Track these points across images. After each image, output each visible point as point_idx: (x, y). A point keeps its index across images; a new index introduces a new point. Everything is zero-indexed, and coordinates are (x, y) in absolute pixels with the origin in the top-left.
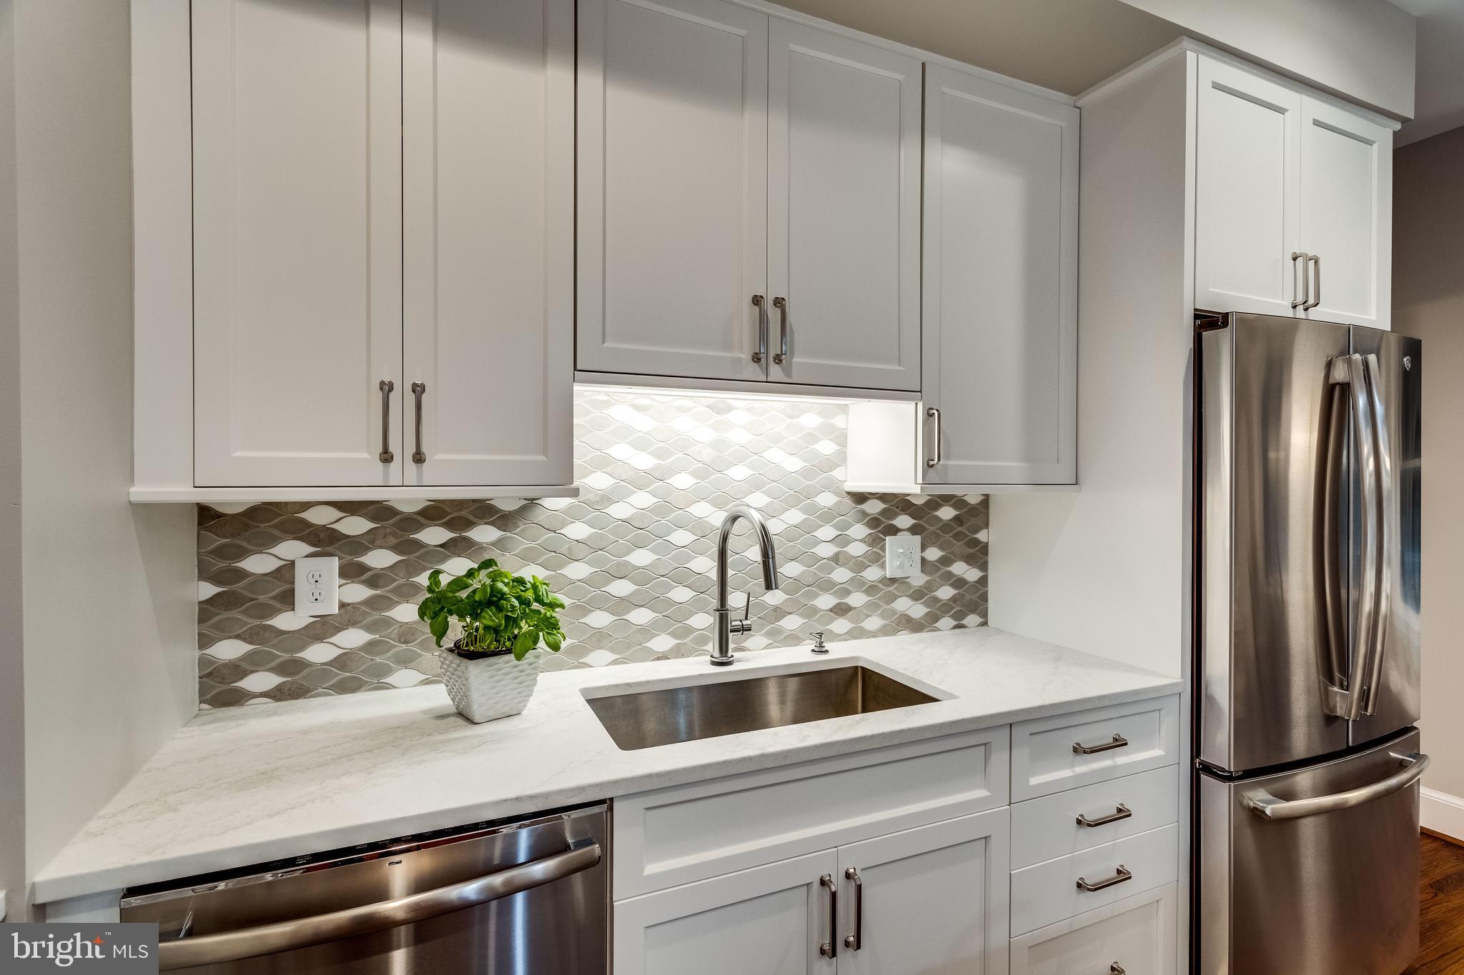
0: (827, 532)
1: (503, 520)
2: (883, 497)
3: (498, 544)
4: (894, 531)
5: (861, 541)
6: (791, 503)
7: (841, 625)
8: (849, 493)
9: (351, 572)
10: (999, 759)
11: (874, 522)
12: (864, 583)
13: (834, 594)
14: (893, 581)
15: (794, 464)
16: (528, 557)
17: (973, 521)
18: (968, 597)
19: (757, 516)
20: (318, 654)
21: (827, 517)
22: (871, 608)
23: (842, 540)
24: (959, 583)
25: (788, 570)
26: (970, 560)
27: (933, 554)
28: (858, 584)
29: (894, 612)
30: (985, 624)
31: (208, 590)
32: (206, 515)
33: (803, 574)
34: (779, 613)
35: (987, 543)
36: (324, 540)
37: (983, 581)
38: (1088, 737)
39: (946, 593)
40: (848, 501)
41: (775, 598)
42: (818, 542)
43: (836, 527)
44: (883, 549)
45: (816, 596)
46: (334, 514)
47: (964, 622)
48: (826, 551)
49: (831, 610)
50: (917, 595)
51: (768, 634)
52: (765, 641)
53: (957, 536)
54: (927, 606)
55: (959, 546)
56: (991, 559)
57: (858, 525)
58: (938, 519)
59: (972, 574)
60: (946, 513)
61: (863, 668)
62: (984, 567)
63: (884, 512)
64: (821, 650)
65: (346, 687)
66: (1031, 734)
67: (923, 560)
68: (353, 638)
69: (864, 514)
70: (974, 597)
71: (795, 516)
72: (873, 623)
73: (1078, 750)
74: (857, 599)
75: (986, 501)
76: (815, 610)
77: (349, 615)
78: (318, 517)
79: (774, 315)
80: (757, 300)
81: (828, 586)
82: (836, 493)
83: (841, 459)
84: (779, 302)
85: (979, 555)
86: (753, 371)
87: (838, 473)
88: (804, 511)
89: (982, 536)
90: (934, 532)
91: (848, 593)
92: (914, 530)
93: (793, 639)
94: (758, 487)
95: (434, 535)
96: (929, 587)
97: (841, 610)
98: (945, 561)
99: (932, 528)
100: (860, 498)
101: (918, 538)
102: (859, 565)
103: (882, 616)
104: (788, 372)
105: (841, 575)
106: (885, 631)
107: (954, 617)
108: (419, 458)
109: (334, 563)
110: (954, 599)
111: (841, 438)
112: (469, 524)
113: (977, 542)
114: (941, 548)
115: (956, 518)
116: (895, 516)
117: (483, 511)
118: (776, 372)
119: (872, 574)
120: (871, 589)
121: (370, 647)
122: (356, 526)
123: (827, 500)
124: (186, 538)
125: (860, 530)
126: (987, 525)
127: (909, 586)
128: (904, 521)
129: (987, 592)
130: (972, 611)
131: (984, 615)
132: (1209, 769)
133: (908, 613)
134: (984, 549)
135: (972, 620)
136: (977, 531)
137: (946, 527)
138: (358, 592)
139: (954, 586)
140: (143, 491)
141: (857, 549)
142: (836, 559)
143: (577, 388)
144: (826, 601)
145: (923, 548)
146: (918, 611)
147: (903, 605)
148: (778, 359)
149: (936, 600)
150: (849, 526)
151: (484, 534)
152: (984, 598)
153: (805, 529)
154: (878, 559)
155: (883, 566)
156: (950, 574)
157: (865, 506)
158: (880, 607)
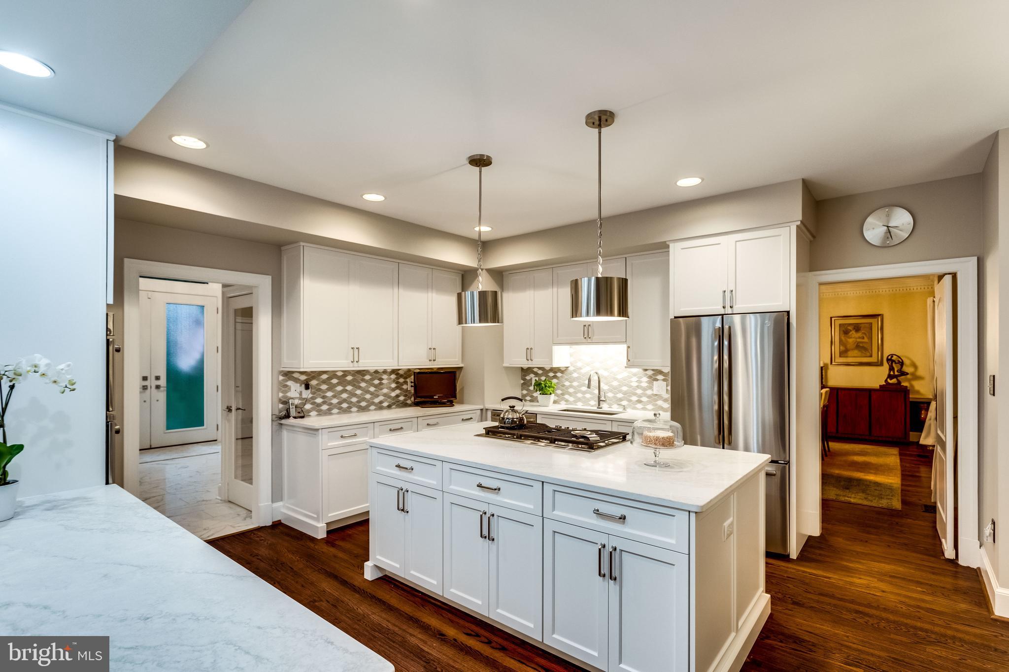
0: (635, 379)
1: (562, 372)
3: (561, 377)
4: (657, 380)
5: (646, 382)
7: (639, 406)
11: (650, 377)
12: (646, 395)
14: (656, 395)
16: (567, 380)
22: (649, 402)
23: (639, 381)
28: (645, 395)
29: (657, 405)
31: (522, 382)
32: (522, 369)
34: (621, 400)
36: (534, 374)
40: (641, 370)
41: (620, 395)
42: (631, 382)
43: (637, 377)
44: (653, 385)
45: (632, 396)
46: (531, 369)
48: (634, 384)
49: (637, 401)
50: (665, 400)
54: (669, 405)
63: (653, 374)
67: (666, 390)
69: (647, 374)
72: (649, 407)
74: (644, 399)
78: (535, 370)
79: (589, 329)
81: (635, 394)
84: (590, 325)
86: (584, 341)
91: (641, 397)
92: (664, 380)
95: (551, 374)
97: (639, 401)
100: (645, 370)
101: (665, 383)
102: (644, 389)
103: (653, 405)
104: (592, 340)
105: (639, 391)
116: (657, 375)
118: (589, 340)
119: (649, 392)
120: (649, 397)
122: (540, 372)
123: (635, 370)
124: (519, 373)
125: (645, 379)
127: (662, 397)
128: (660, 377)
133: (662, 406)
140: (505, 365)
141: (644, 385)
142: (637, 386)
143: (553, 347)
144: (634, 398)
147: (660, 403)
150: (641, 378)
151: (559, 374)
154: (651, 388)
155: (653, 390)
157: (647, 372)
158: (652, 402)
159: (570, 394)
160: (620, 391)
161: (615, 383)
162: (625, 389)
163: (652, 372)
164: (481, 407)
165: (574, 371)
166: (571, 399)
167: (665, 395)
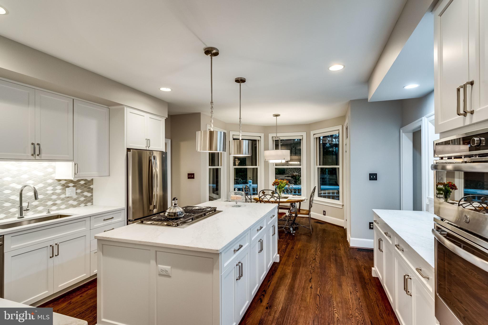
0: (50, 188)
2: (65, 180)
4: (68, 187)
5: (59, 189)
6: (41, 182)
7: (54, 208)
8: (56, 179)
10: (88, 223)
11: (63, 185)
12: (60, 198)
13: (52, 201)
14: (68, 197)
15: (41, 174)
17: (89, 184)
18: (88, 199)
19: (32, 186)
21: (50, 185)
22: (62, 204)
23: (54, 189)
24: (86, 196)
25: (40, 197)
26: (88, 192)
27: (79, 191)
28: (59, 199)
29: (69, 204)
30: (93, 204)
33: (44, 197)
34: (36, 206)
35: (93, 188)
37: (92, 196)
38: (106, 218)
39: (82, 199)
40: (56, 181)
41: (36, 203)
42: (47, 190)
43: (53, 187)
44: (66, 191)
45: (47, 202)
47: (87, 204)
48: (50, 192)
49: (51, 205)
50: (75, 200)
51: (33, 212)
52: (33, 213)
53: (85, 187)
54: (78, 202)
55: (85, 189)
56: (94, 191)
57: (59, 186)
58: (80, 184)
59: (89, 195)
60: (82, 182)
61: (60, 215)
62: (92, 193)
63: (66, 183)
64: (49, 212)
66: (95, 218)
67: (76, 192)
69: (61, 184)
70: (90, 199)
71: (41, 185)
72: (63, 206)
73: (104, 220)
74: (59, 202)
75: (92, 180)
76: (47, 205)
79: (37, 147)
80: (33, 144)
81: (50, 200)
82: (52, 180)
83: (54, 172)
84: (38, 144)
85: (91, 190)
86: (32, 158)
87: (53, 175)
88: (44, 184)
89: (91, 187)
90: (79, 186)
91: (56, 201)
92: (74, 186)
93: (40, 212)
94: (30, 179)
96: (78, 198)
97: (54, 204)
98: (82, 192)
99: (78, 186)
100: (60, 180)
101: (75, 188)
102: (59, 195)
103: (66, 205)
104: (41, 157)
105: (54, 197)
106: (66, 208)
107: (84, 204)
110: (84, 200)
111: (54, 168)
113: (90, 188)
114: (81, 189)
115: (85, 183)
116: (69, 183)
118: (37, 157)
119: (63, 196)
120: (63, 199)
123: (50, 181)
125: (59, 187)
126: (93, 184)
127: (73, 198)
128: (71, 185)
129: (93, 198)
130: (89, 202)
131: (92, 203)
132: (129, 220)
133: (72, 204)
134: (92, 189)
135: (89, 204)
136: (90, 186)
137: (82, 185)
139: (84, 197)
141: (58, 191)
142: (53, 194)
144: (50, 203)
145: (76, 190)
146: (75, 203)
147: (71, 202)
148: (38, 155)
149: (80, 200)
150: (56, 186)
152: (92, 199)
153: (45, 187)
154: (64, 193)
155: (66, 194)
156: (83, 195)
157: (61, 182)
158: (65, 203)
163: (65, 182)
167: (75, 196)
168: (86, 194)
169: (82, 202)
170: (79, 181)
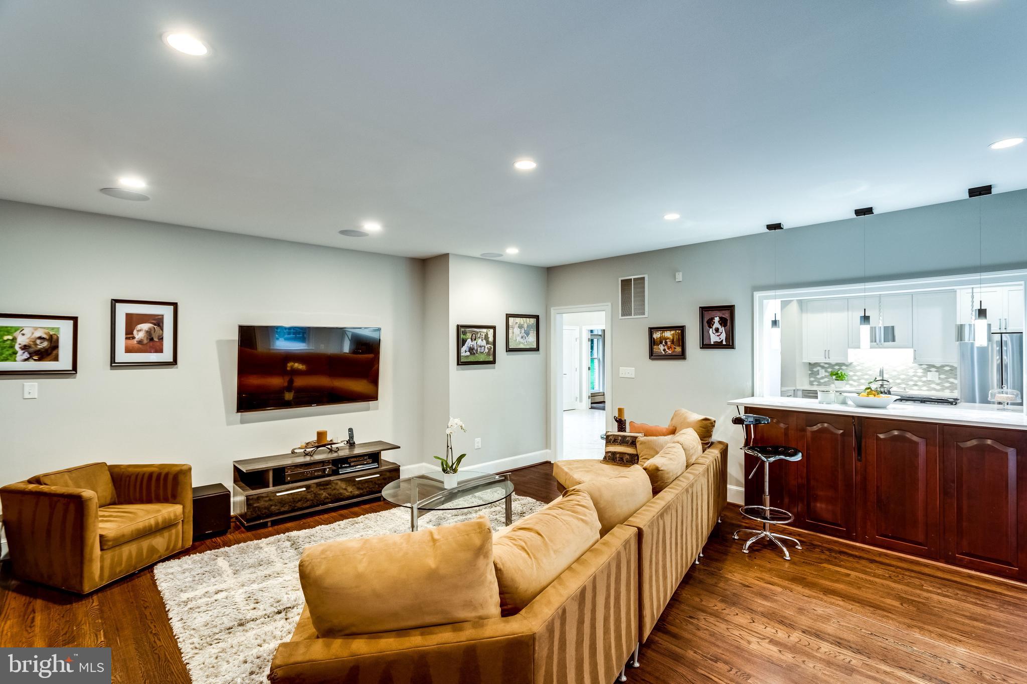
0: (912, 370)
1: (847, 366)
3: (847, 369)
4: (931, 371)
7: (915, 388)
9: (826, 371)
11: (924, 369)
12: (922, 380)
14: (930, 380)
16: (851, 371)
18: (954, 386)
20: (822, 381)
21: (912, 368)
22: (924, 385)
23: (915, 372)
24: (952, 383)
26: (954, 378)
27: (942, 376)
29: (930, 387)
31: (810, 372)
32: (810, 364)
36: (823, 367)
37: (960, 383)
39: (947, 385)
40: (917, 365)
42: (909, 372)
44: (927, 374)
46: (824, 364)
48: (911, 374)
50: (938, 384)
53: (951, 373)
54: (941, 387)
57: (920, 369)
58: (944, 369)
59: (955, 382)
60: (947, 368)
65: (825, 385)
67: (939, 377)
68: (826, 380)
69: (922, 368)
72: (925, 388)
74: (920, 383)
76: (909, 384)
77: (826, 377)
78: (822, 364)
81: (912, 380)
91: (918, 382)
92: (936, 371)
96: (941, 383)
97: (916, 385)
98: (945, 378)
99: (942, 371)
101: (938, 373)
102: (920, 377)
103: (927, 387)
105: (915, 379)
107: (950, 390)
108: (829, 358)
109: (824, 370)
110: (950, 386)
112: (841, 366)
114: (945, 375)
116: (931, 368)
117: (843, 364)
119: (924, 379)
120: (924, 382)
121: (828, 381)
122: (827, 366)
124: (807, 367)
125: (921, 371)
128: (934, 369)
133: (936, 388)
135: (956, 391)
137: (947, 371)
138: (827, 374)
141: (920, 374)
142: (914, 376)
144: (911, 383)
145: (939, 375)
146: (938, 387)
147: (933, 386)
149: (944, 386)
150: (917, 370)
151: (844, 367)
153: (906, 369)
154: (926, 376)
155: (927, 378)
156: (948, 381)
157: (922, 366)
159: (854, 381)
160: (899, 378)
161: (895, 373)
162: (903, 377)
163: (927, 366)
164: (794, 388)
165: (858, 365)
166: (855, 384)
167: (938, 381)
168: (952, 380)
169: (947, 388)
170: (943, 366)
